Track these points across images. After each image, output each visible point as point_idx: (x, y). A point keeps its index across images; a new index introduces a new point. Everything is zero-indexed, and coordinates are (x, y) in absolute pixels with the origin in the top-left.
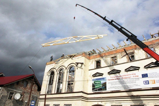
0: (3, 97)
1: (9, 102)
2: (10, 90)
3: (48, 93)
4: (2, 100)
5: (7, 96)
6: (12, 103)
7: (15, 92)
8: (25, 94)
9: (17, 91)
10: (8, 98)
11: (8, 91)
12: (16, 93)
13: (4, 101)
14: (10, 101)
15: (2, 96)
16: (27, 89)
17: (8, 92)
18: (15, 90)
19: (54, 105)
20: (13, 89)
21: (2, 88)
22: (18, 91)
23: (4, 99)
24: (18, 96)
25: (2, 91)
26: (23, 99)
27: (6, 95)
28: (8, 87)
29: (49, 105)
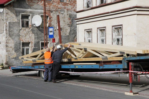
0: (11, 26)
1: (25, 33)
2: (20, 12)
3: (88, 7)
4: (11, 31)
5: (19, 23)
6: (31, 32)
7: (31, 12)
8: (51, 14)
9: (34, 10)
10: (21, 26)
11: (18, 14)
12: (33, 14)
13: (16, 32)
14: (27, 29)
15: (9, 23)
16: (55, 4)
17: (17, 16)
18: (29, 10)
19: (98, 28)
20: (26, 8)
21: (5, 9)
22: (36, 10)
23: (15, 28)
24: (37, 21)
25: (6, 16)
26: (50, 24)
27: (16, 20)
28: (14, 7)
29: (91, 29)
